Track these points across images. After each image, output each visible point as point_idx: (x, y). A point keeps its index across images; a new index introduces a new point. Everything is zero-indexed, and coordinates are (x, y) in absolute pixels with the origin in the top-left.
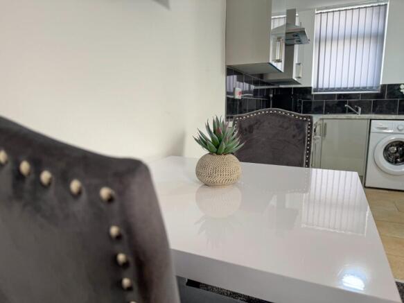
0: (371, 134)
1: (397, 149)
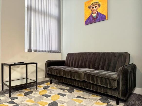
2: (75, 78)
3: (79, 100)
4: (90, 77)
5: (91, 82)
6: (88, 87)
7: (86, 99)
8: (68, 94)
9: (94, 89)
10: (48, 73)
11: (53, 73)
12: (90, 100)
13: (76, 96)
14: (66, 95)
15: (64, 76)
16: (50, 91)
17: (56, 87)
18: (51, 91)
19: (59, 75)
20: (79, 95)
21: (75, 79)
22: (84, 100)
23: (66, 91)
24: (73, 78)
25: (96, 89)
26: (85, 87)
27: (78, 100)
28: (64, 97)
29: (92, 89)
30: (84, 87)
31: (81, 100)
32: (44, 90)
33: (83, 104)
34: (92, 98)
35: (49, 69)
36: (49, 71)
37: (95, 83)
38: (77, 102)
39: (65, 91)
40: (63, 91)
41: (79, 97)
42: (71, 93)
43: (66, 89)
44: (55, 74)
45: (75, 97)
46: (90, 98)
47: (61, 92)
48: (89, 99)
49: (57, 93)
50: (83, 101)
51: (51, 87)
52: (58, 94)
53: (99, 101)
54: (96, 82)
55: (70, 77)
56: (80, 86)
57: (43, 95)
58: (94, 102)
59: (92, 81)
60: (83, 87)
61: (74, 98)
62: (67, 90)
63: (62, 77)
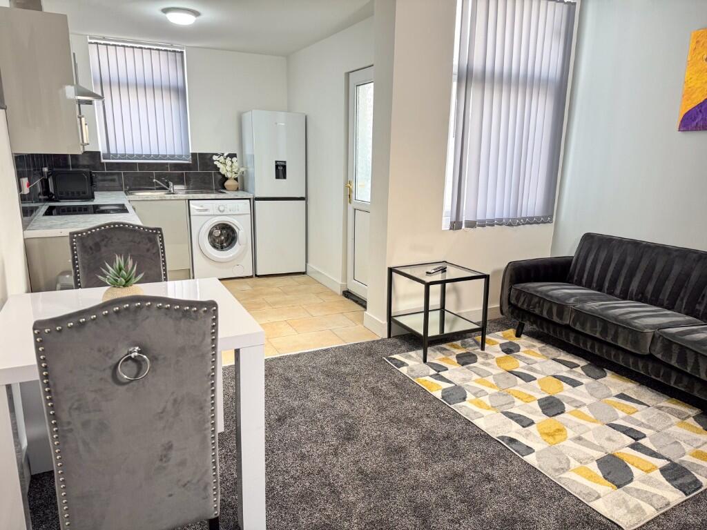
0: (191, 217)
1: (221, 232)
2: (617, 342)
3: (627, 406)
4: (675, 350)
5: (673, 362)
6: (661, 374)
7: (649, 406)
8: (586, 380)
9: (680, 385)
10: (512, 302)
11: (535, 308)
12: (661, 412)
13: (615, 392)
14: (582, 384)
15: (578, 327)
16: (528, 364)
17: (540, 350)
18: (529, 362)
19: (555, 319)
20: (624, 390)
21: (620, 345)
22: (643, 409)
23: (579, 370)
24: (609, 340)
25: (686, 387)
26: (649, 374)
27: (624, 404)
28: (577, 388)
29: (675, 383)
30: (647, 371)
31: (633, 408)
32: (506, 357)
33: (639, 419)
34: (667, 407)
35: (520, 292)
36: (518, 299)
37: (689, 370)
38: (620, 411)
39: (574, 369)
40: (569, 369)
41: (622, 396)
42: (596, 379)
43: (579, 366)
44: (542, 312)
45: (610, 396)
46: (662, 407)
47: (564, 371)
48: (660, 408)
49: (553, 373)
50: (637, 411)
51: (526, 349)
52: (555, 376)
53: (691, 421)
54: (691, 369)
55: (598, 335)
56: (631, 368)
57: (511, 372)
58: (674, 419)
59: (677, 362)
60: (642, 372)
61: (610, 399)
62: (579, 368)
63: (567, 327)
